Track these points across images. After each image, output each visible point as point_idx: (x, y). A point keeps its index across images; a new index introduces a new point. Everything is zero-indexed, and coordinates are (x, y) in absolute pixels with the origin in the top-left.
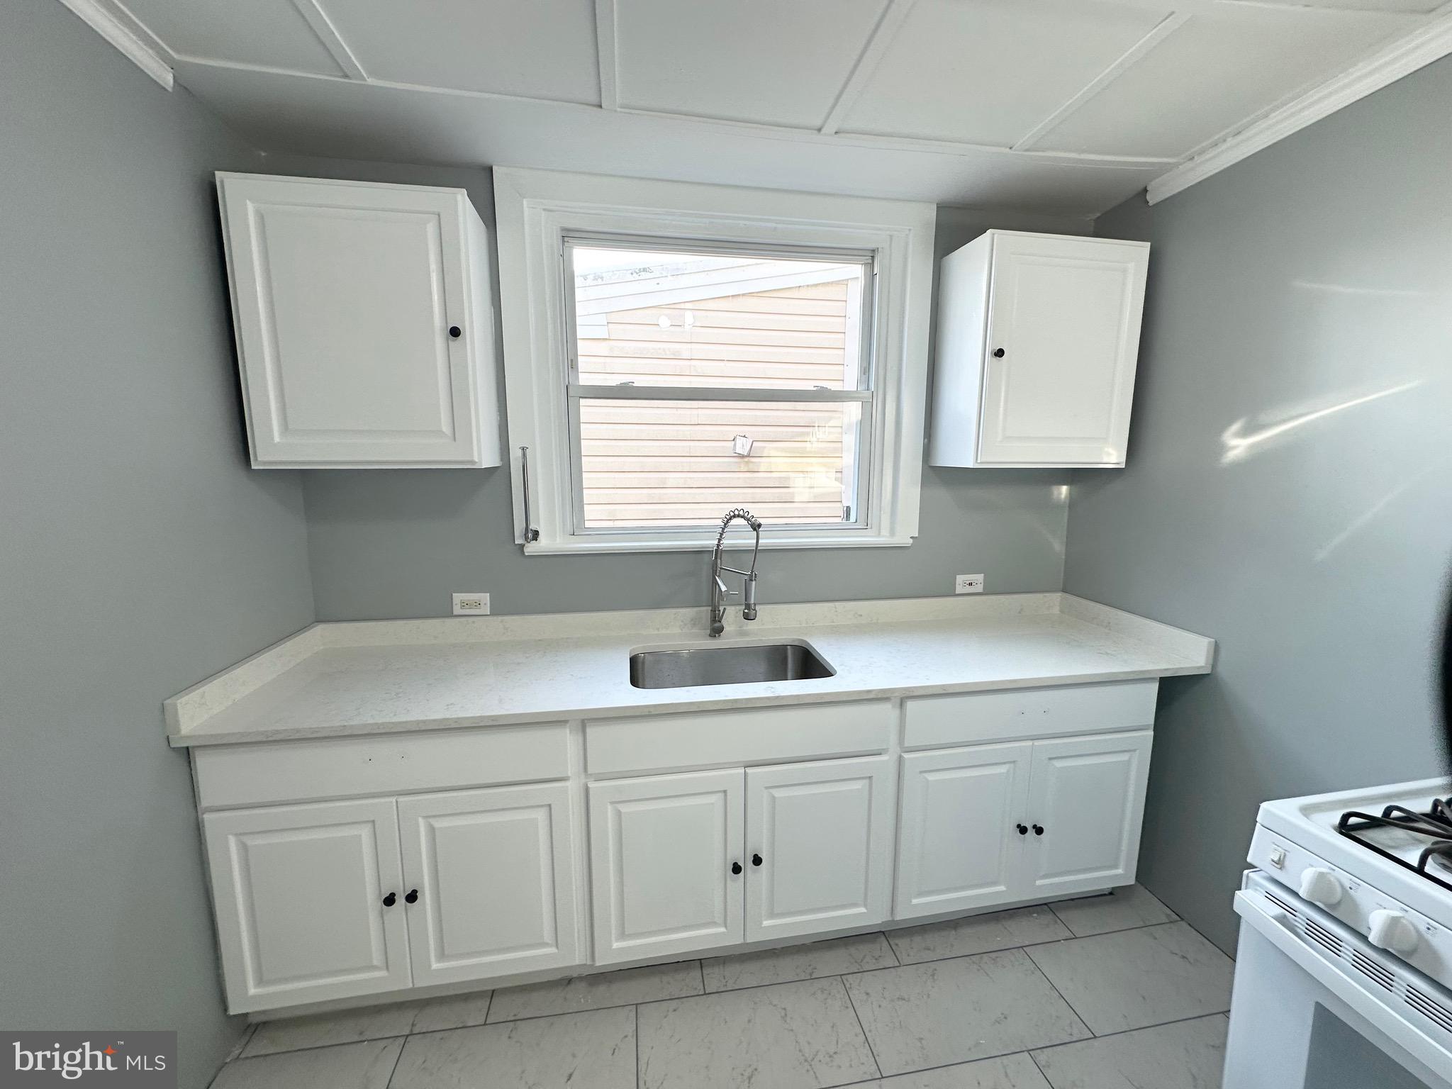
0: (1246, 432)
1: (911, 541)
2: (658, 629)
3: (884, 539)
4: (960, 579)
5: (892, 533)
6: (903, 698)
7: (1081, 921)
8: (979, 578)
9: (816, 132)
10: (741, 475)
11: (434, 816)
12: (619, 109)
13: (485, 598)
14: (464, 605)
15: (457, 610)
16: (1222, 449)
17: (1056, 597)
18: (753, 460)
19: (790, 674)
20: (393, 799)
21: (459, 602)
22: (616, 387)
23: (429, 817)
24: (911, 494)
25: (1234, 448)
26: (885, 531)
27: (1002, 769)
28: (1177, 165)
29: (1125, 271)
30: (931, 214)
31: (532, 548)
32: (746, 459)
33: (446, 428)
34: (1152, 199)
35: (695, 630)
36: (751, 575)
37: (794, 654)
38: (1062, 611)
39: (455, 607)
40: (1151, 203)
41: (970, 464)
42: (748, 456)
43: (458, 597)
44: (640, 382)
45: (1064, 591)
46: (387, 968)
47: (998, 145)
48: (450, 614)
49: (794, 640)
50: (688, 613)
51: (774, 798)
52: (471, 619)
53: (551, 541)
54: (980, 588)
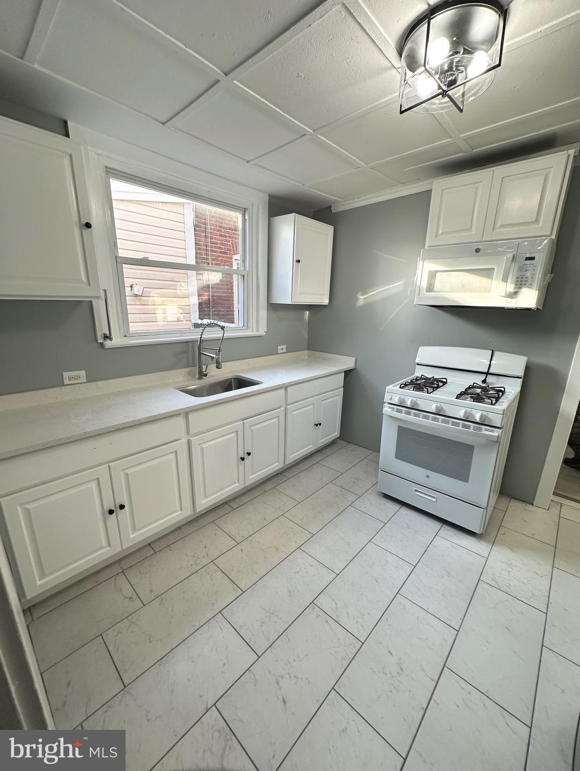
0: (363, 295)
1: (265, 333)
2: (174, 379)
3: (255, 333)
4: (279, 347)
5: (257, 330)
6: (285, 387)
7: (328, 451)
8: (284, 347)
9: (246, 162)
10: (137, 307)
11: (126, 469)
12: (172, 128)
13: (82, 373)
14: (70, 378)
15: (66, 382)
16: (357, 299)
17: (306, 352)
18: (143, 298)
19: (233, 388)
20: (107, 465)
21: (67, 377)
22: (141, 259)
23: (124, 470)
24: (264, 314)
25: (360, 299)
26: (255, 330)
27: (311, 407)
28: (341, 202)
29: (328, 235)
30: (267, 198)
31: (108, 344)
32: (139, 298)
33: (84, 278)
34: (333, 210)
35: (190, 378)
36: (219, 349)
37: (234, 381)
38: (308, 356)
39: (65, 380)
40: (333, 212)
41: (289, 302)
42: (141, 296)
43: (66, 375)
44: (152, 257)
45: (308, 350)
46: (109, 546)
47: (298, 182)
48: (63, 385)
49: (233, 376)
50: (185, 371)
51: (252, 430)
52: (78, 385)
53: (117, 341)
54: (285, 351)
